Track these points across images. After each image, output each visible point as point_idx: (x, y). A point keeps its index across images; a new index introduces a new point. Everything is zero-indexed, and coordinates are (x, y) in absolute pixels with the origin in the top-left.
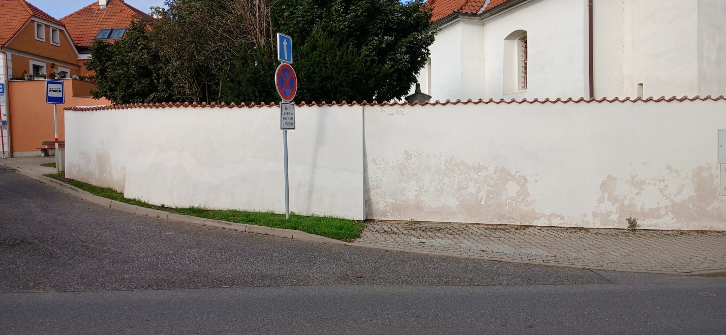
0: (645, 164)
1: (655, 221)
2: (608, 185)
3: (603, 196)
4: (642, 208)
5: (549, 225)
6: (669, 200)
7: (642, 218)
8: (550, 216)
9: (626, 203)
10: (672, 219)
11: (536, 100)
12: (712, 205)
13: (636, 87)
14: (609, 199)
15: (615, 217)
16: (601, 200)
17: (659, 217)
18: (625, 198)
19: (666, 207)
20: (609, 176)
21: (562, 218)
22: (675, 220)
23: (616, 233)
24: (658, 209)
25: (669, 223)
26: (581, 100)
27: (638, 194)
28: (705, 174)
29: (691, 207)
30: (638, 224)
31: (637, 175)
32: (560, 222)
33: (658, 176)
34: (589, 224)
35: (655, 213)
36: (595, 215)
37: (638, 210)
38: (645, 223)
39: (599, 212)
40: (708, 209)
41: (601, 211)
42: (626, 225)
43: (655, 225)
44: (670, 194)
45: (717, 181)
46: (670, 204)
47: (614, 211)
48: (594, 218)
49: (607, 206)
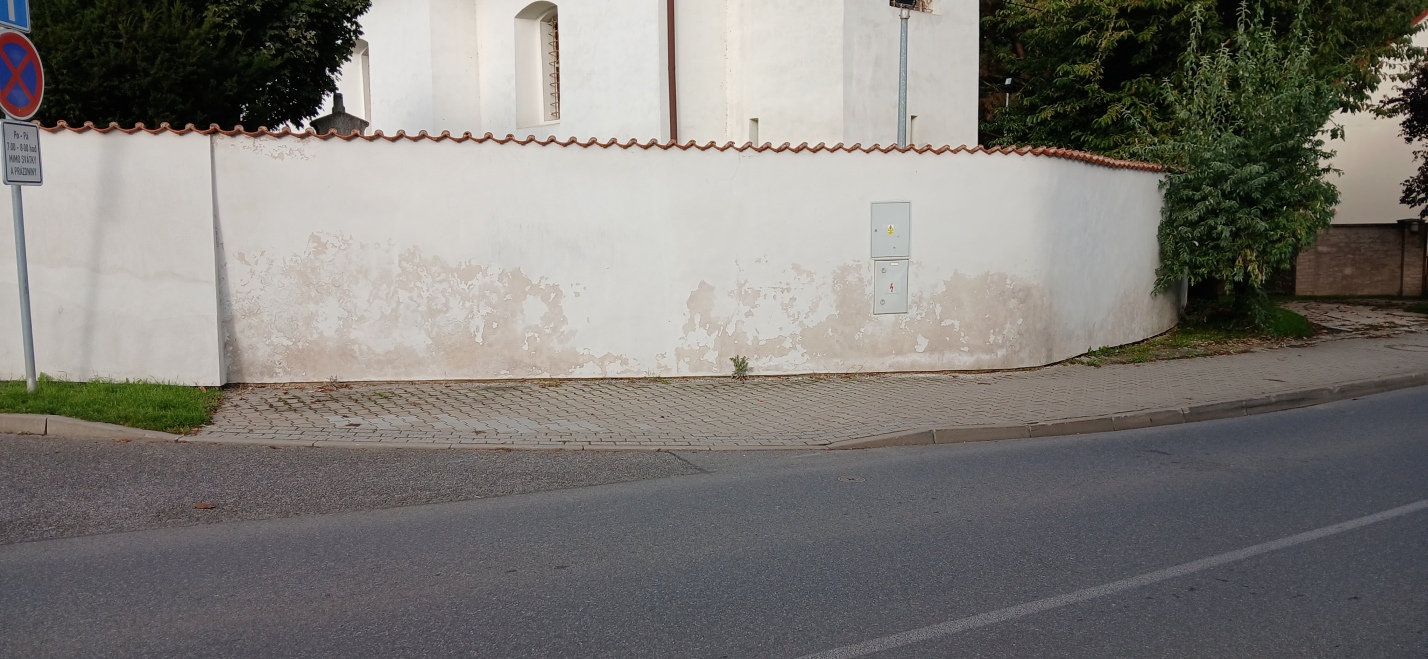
0: (758, 261)
1: (776, 361)
2: (699, 299)
3: (692, 320)
4: (756, 338)
5: (601, 377)
6: (797, 323)
7: (756, 356)
8: (602, 360)
9: (730, 330)
10: (803, 355)
11: (573, 141)
12: (862, 330)
13: (748, 123)
14: (702, 325)
15: (711, 356)
16: (689, 327)
17: (783, 353)
18: (729, 321)
19: (793, 336)
20: (702, 284)
21: (624, 362)
22: (807, 356)
23: (712, 385)
24: (781, 339)
25: (797, 363)
26: (653, 143)
27: (749, 314)
28: (851, 278)
29: (831, 334)
30: (749, 366)
31: (746, 281)
32: (620, 369)
33: (780, 283)
34: (667, 369)
35: (775, 347)
36: (680, 354)
37: (750, 343)
38: (761, 365)
39: (687, 349)
40: (857, 337)
41: (689, 346)
42: (730, 370)
43: (776, 368)
44: (799, 313)
45: (869, 290)
46: (798, 331)
47: (711, 346)
48: (678, 360)
49: (701, 337)
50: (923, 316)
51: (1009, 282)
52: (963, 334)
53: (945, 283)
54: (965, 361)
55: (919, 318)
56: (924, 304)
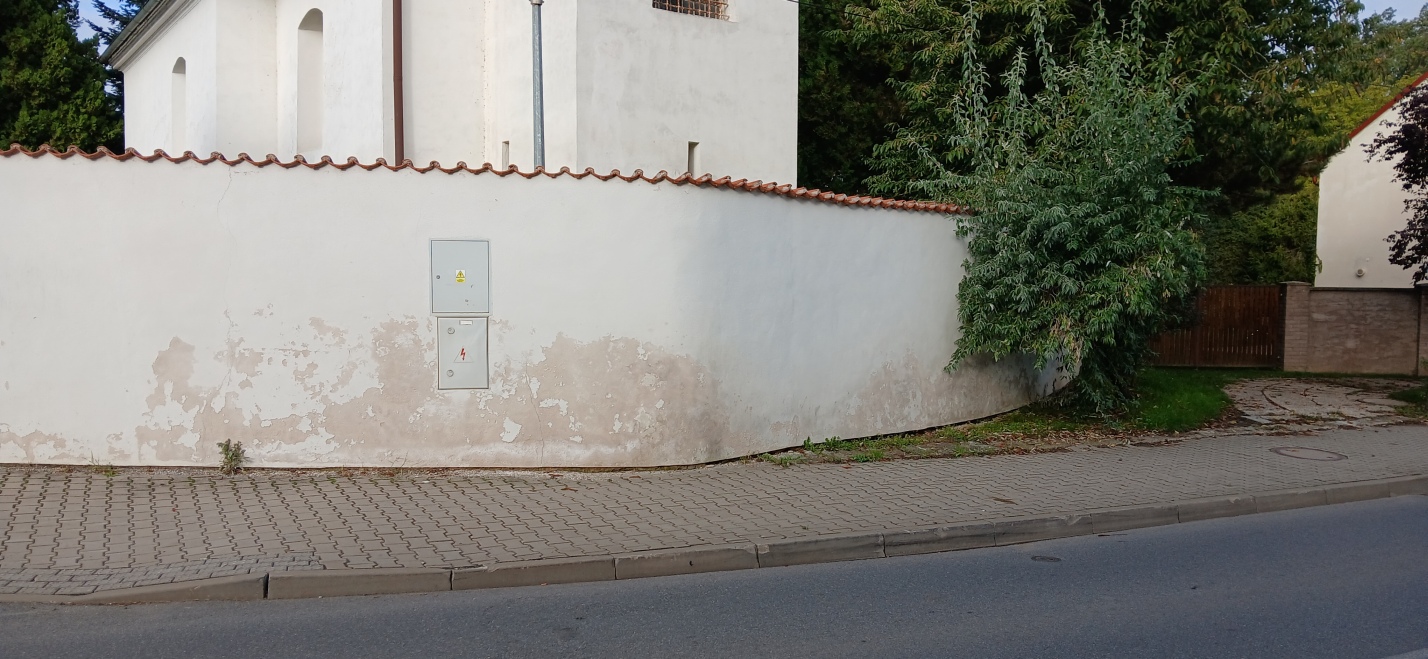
0: (260, 313)
1: (287, 449)
2: (171, 362)
3: (160, 390)
4: (256, 417)
5: (26, 462)
6: (318, 398)
7: (256, 441)
8: (28, 439)
9: (218, 405)
10: (328, 442)
12: (420, 410)
13: (501, 146)
14: (176, 397)
15: (190, 440)
16: (156, 399)
17: (297, 438)
18: (215, 393)
19: (313, 415)
20: (176, 342)
21: (60, 443)
22: (334, 444)
23: (192, 476)
24: (294, 420)
25: (319, 451)
27: (245, 384)
28: (403, 340)
29: (371, 414)
30: (246, 454)
31: (242, 340)
32: (53, 453)
33: (293, 343)
34: (127, 456)
35: (287, 430)
36: (142, 435)
37: (247, 423)
38: (263, 452)
39: (153, 428)
40: (411, 419)
41: (156, 424)
42: (217, 459)
43: (288, 458)
44: (322, 385)
45: (430, 356)
46: (321, 409)
47: (189, 425)
48: (141, 443)
49: (172, 413)
50: (513, 392)
51: (641, 351)
52: (572, 419)
53: (545, 350)
54: (579, 455)
55: (506, 395)
56: (513, 377)
